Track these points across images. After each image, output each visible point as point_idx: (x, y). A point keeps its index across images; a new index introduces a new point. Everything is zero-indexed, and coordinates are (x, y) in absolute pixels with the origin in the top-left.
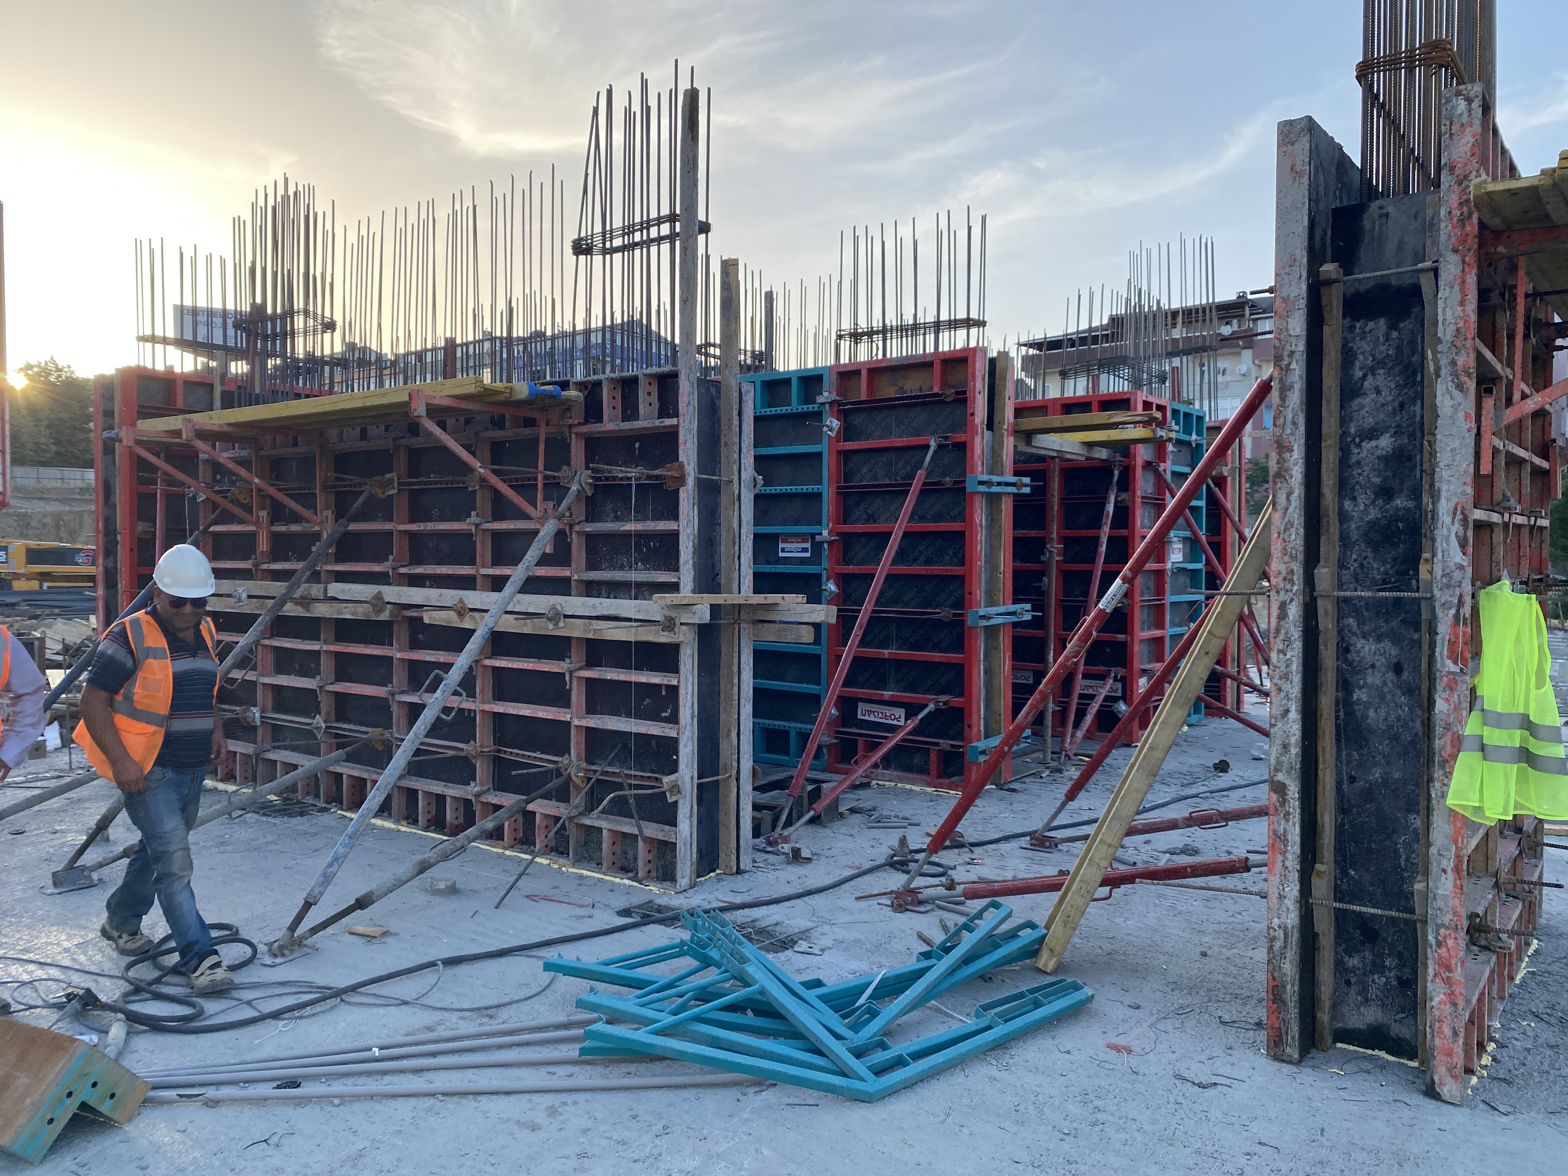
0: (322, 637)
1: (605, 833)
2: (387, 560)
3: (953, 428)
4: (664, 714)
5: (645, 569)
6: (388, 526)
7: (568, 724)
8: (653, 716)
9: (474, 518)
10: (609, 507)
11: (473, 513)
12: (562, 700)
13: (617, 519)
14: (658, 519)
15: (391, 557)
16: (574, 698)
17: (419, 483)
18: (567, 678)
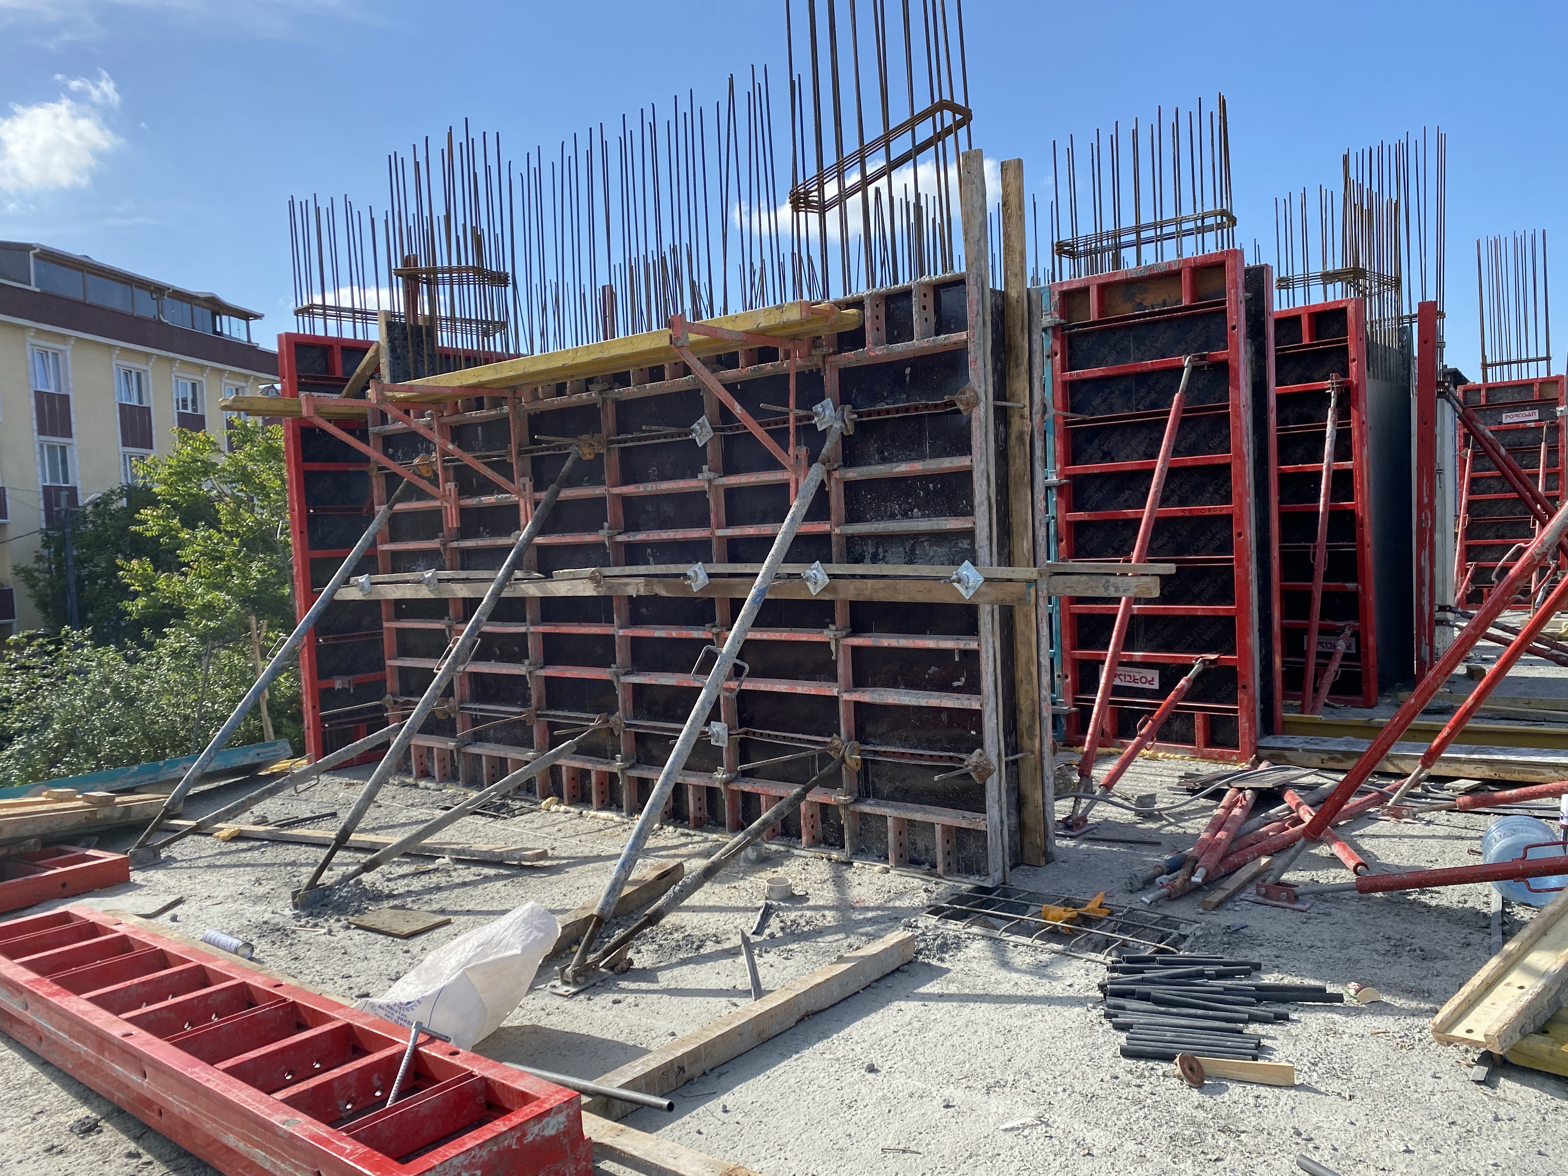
0: (528, 617)
1: (890, 822)
2: (602, 528)
3: (1208, 345)
4: (956, 684)
5: (923, 516)
6: (598, 491)
7: (836, 699)
8: (943, 686)
9: (706, 474)
10: (873, 447)
11: (705, 468)
12: (828, 672)
13: (884, 460)
14: (939, 456)
15: (606, 525)
16: (840, 670)
17: (632, 440)
18: (833, 647)
